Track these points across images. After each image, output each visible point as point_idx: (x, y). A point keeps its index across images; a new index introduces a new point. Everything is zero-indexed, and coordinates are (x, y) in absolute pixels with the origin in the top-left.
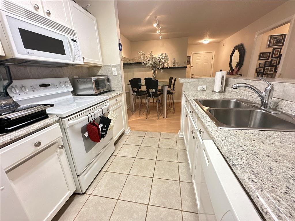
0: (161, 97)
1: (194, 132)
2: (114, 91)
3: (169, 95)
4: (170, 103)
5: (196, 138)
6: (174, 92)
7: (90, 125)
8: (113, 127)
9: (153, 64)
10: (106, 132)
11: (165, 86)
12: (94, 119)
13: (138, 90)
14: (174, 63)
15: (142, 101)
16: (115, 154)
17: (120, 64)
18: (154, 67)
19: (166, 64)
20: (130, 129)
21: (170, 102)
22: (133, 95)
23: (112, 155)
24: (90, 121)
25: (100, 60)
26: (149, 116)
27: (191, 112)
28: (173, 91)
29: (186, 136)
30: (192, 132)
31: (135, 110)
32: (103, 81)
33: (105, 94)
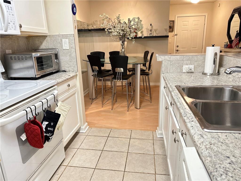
0: (133, 79)
1: (176, 133)
2: (65, 71)
3: (144, 77)
4: (145, 87)
5: (178, 141)
6: (150, 72)
7: (29, 124)
8: (62, 124)
9: (122, 33)
10: (52, 133)
11: (138, 64)
12: (34, 115)
13: (100, 68)
14: (151, 31)
15: (105, 84)
16: (65, 164)
17: (73, 33)
18: (123, 38)
19: (140, 32)
20: (88, 125)
21: (145, 85)
22: (92, 75)
23: (60, 165)
24: (30, 118)
25: (44, 28)
26: (115, 106)
27: (171, 104)
28: (149, 70)
29: (167, 135)
30: (173, 133)
31: (96, 98)
32: (49, 57)
33: (51, 77)
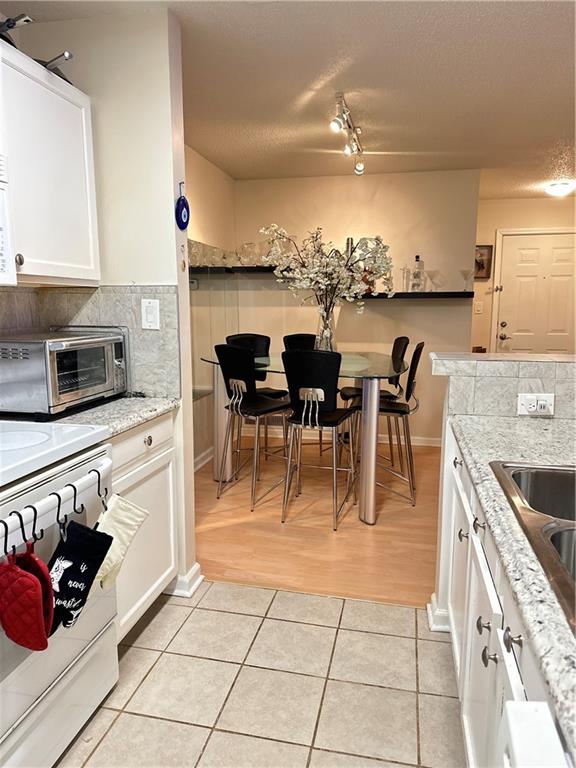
0: (354, 425)
1: (489, 628)
2: (143, 396)
3: (392, 419)
4: (395, 450)
5: (495, 660)
6: (411, 403)
7: (9, 568)
8: (116, 570)
9: (324, 282)
10: (82, 596)
11: (371, 378)
12: (29, 536)
13: (251, 386)
14: (417, 276)
15: (266, 434)
16: (116, 702)
17: (176, 284)
18: (327, 296)
19: (382, 280)
20: (203, 571)
21: (395, 442)
22: (227, 407)
23: (100, 707)
24: (14, 547)
25: (89, 264)
26: (294, 510)
27: (476, 526)
28: (408, 398)
30: (479, 627)
31: (236, 478)
33: (97, 411)
